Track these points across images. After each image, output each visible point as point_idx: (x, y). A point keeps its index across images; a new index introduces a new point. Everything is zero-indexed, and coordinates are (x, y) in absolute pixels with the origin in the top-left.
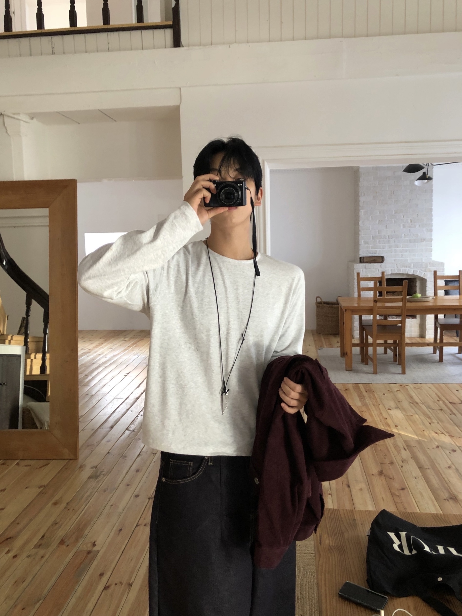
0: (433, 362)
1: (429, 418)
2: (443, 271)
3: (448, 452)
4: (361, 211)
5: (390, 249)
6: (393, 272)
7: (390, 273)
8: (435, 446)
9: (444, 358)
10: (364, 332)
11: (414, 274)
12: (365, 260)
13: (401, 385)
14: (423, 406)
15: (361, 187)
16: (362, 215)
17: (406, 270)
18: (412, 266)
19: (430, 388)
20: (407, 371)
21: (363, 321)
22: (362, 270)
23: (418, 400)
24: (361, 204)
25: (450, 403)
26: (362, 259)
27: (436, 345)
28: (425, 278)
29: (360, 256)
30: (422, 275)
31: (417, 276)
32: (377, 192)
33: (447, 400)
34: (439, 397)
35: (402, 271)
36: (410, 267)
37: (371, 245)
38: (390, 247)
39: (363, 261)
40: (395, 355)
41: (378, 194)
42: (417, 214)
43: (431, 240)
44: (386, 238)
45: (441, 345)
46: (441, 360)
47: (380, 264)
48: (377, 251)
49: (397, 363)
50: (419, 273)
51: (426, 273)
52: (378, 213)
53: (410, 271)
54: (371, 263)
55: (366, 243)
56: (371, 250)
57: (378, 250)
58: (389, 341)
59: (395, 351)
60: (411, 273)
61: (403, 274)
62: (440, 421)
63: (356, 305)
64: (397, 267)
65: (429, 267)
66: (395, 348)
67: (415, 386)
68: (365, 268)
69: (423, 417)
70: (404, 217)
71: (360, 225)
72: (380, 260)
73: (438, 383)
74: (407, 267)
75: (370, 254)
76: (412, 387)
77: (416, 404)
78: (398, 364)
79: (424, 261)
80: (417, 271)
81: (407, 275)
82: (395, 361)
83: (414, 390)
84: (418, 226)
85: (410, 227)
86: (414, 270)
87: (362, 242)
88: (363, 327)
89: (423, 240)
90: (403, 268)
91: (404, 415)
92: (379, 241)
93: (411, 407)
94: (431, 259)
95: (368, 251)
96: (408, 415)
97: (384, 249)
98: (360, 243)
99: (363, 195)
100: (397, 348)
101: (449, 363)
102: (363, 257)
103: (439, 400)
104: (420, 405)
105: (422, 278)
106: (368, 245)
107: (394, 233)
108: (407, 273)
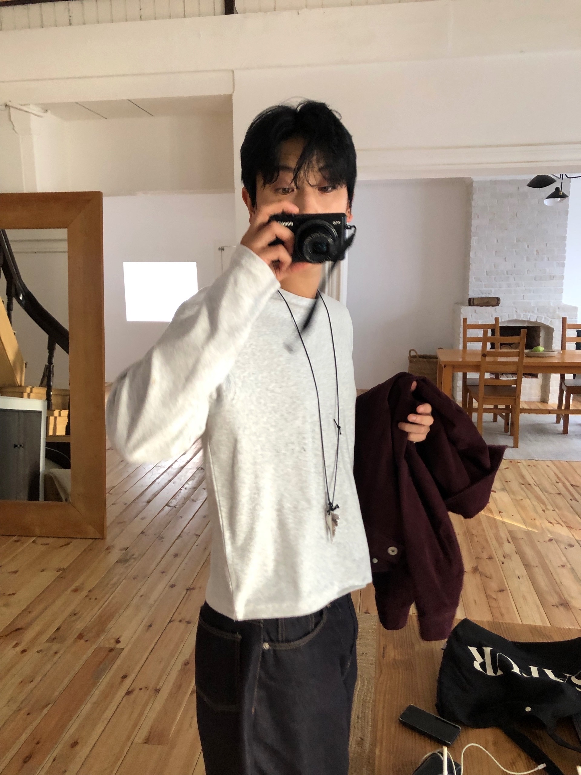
0: (555, 433)
1: (544, 504)
2: (575, 318)
3: (563, 546)
4: (472, 238)
5: (509, 288)
6: (510, 319)
7: (507, 319)
8: (547, 539)
9: (570, 429)
10: (468, 393)
11: (537, 321)
12: (475, 303)
13: (511, 462)
14: (537, 489)
15: (474, 207)
16: (475, 243)
17: (528, 315)
18: (536, 311)
19: (547, 466)
20: (520, 444)
21: (468, 381)
22: (472, 315)
23: (531, 482)
24: (473, 229)
25: (572, 485)
26: (472, 301)
27: (560, 412)
28: (552, 327)
29: (470, 297)
30: (548, 323)
31: (542, 323)
32: (494, 214)
33: (569, 482)
34: (558, 477)
35: (522, 316)
36: (533, 312)
38: (509, 285)
39: (473, 304)
40: (507, 424)
41: (496, 217)
42: (546, 242)
43: (562, 277)
44: (504, 274)
45: (567, 412)
46: (565, 431)
47: (495, 308)
48: (491, 291)
49: (509, 433)
50: (544, 320)
51: (553, 320)
52: (496, 241)
53: (533, 317)
54: (482, 306)
55: (478, 280)
56: (484, 289)
57: (493, 290)
58: (500, 406)
59: (506, 419)
60: (533, 320)
61: (523, 321)
62: (557, 507)
63: (460, 360)
64: (516, 312)
65: (557, 313)
66: (507, 415)
67: (530, 463)
68: (475, 312)
69: (536, 503)
70: (528, 246)
71: (471, 256)
72: (495, 302)
73: (559, 461)
74: (529, 312)
75: (483, 294)
76: (525, 463)
77: (528, 486)
78: (510, 435)
79: (552, 304)
80: (542, 318)
81: (529, 322)
82: (506, 431)
83: (527, 467)
84: (546, 259)
85: (536, 260)
86: (538, 317)
87: (472, 279)
88: (466, 388)
89: (552, 278)
90: (525, 313)
91: (512, 499)
92: (495, 278)
93: (522, 489)
94: (561, 302)
95: (480, 290)
96: (517, 499)
97: (500, 289)
98: (470, 280)
99: (476, 217)
100: (510, 414)
101: (576, 435)
102: (473, 299)
103: (558, 481)
104: (534, 486)
105: (548, 326)
106: (481, 283)
107: (515, 267)
108: (528, 319)
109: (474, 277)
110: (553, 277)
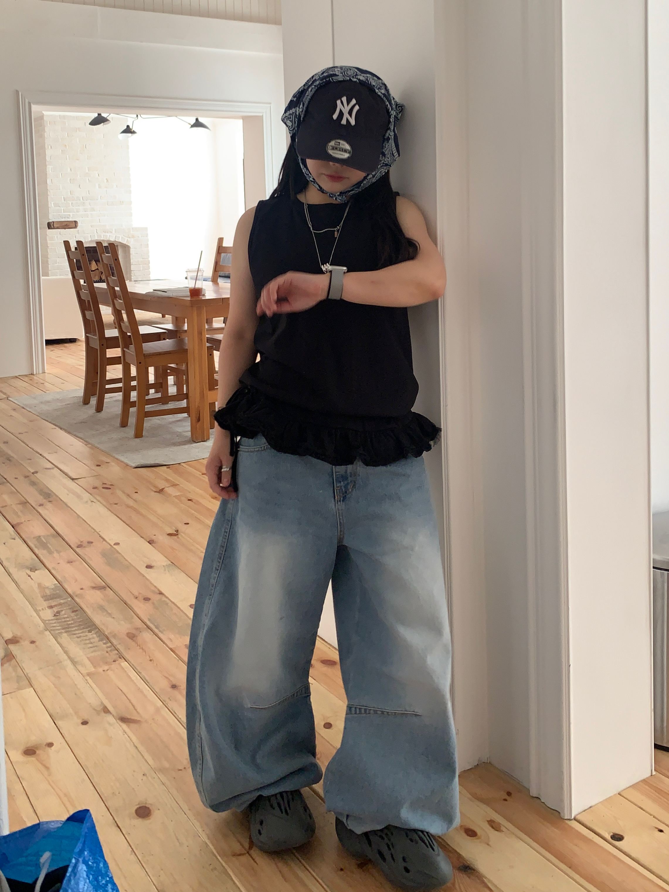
2: (147, 237)
4: (48, 166)
5: (86, 212)
7: (90, 240)
11: (117, 240)
12: (55, 226)
15: (47, 138)
16: (50, 171)
17: (107, 235)
18: (114, 232)
22: (57, 237)
24: (48, 158)
26: (52, 224)
28: (129, 245)
29: (49, 221)
30: (125, 242)
31: (120, 242)
32: (66, 145)
35: (102, 237)
36: (111, 232)
37: (62, 208)
38: (85, 210)
39: (53, 227)
41: (67, 148)
42: (114, 172)
43: (130, 202)
44: (80, 200)
47: (75, 230)
48: (70, 216)
51: (129, 239)
52: (69, 169)
53: (112, 237)
54: (63, 228)
55: (57, 205)
56: (63, 213)
57: (71, 214)
60: (112, 240)
64: (97, 233)
68: (60, 234)
70: (99, 175)
71: (48, 183)
72: (72, 225)
74: (108, 232)
75: (62, 218)
79: (125, 226)
80: (119, 237)
84: (115, 186)
85: (107, 187)
86: (116, 236)
87: (51, 205)
90: (104, 234)
92: (72, 203)
94: (133, 224)
95: (59, 215)
97: (77, 213)
98: (49, 206)
99: (50, 147)
102: (52, 222)
105: (125, 244)
106: (60, 208)
107: (89, 194)
108: (108, 239)
109: (52, 203)
110: (123, 202)
